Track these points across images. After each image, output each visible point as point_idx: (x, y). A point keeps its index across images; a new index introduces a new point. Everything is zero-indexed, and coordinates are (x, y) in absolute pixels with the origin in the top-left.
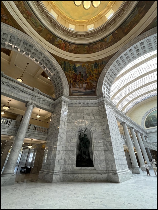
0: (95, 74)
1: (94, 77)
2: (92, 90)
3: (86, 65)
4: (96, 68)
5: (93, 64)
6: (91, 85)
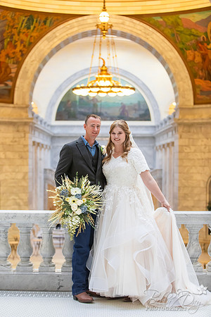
0: (22, 42)
1: (18, 50)
2: (6, 85)
4: (29, 28)
5: (26, 17)
6: (6, 70)
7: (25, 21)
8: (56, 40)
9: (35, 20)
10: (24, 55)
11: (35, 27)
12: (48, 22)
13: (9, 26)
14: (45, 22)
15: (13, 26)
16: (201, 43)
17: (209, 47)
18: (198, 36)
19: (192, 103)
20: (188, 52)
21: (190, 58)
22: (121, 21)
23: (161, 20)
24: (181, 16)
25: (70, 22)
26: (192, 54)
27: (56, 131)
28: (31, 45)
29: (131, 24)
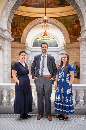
0: (23, 25)
1: (22, 27)
2: (19, 37)
3: (19, 17)
4: (25, 21)
5: (24, 18)
6: (18, 33)
8: (32, 25)
9: (26, 19)
10: (23, 29)
14: (29, 20)
15: (20, 21)
17: (74, 26)
18: (71, 23)
19: (69, 42)
21: (69, 29)
22: (50, 19)
23: (61, 19)
24: (67, 17)
25: (36, 19)
27: (33, 50)
28: (25, 26)
29: (53, 20)
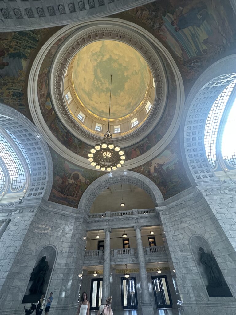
0: (2, 93)
3: (22, 78)
4: (13, 95)
5: (21, 90)
7: (19, 91)
9: (20, 98)
11: (15, 99)
12: (22, 107)
13: (14, 79)
14: (20, 105)
15: (13, 83)
16: (66, 176)
17: (68, 180)
18: (66, 173)
19: (48, 200)
20: (57, 176)
23: (57, 157)
24: (66, 162)
26: (59, 178)
